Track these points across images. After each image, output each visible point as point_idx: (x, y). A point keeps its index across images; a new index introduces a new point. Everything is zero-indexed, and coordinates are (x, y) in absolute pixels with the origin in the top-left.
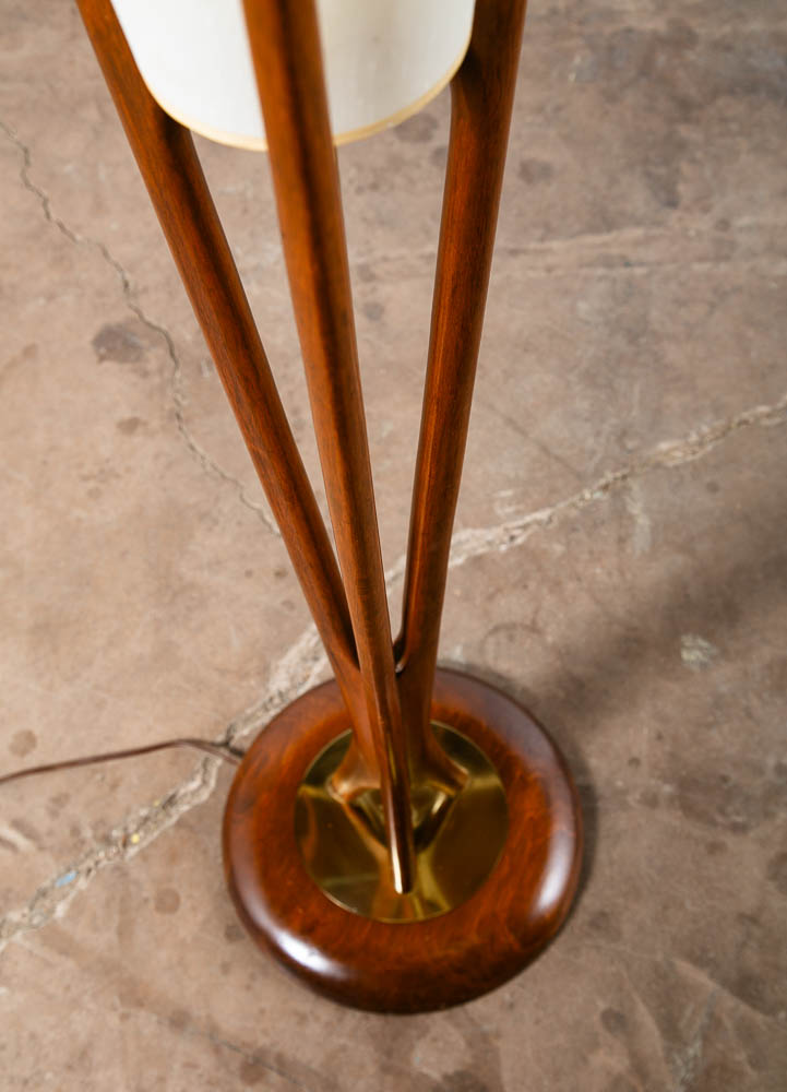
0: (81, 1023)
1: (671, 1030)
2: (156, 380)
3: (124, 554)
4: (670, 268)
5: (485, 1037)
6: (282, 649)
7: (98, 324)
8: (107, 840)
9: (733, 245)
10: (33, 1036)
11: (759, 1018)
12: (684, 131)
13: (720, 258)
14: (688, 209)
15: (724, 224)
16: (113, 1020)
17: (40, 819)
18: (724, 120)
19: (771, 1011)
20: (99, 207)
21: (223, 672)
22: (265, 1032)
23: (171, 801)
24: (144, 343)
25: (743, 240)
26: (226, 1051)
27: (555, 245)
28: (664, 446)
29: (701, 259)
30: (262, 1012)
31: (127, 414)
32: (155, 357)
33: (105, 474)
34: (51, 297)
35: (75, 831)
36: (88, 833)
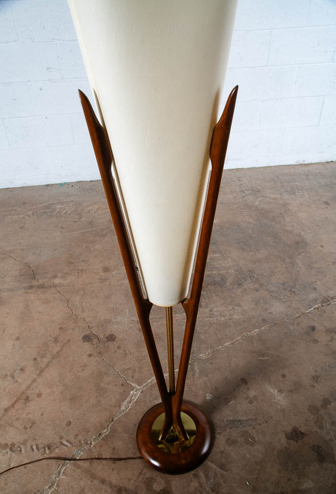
0: (82, 483)
1: (207, 476)
2: (95, 346)
3: (89, 382)
4: (201, 319)
5: (168, 481)
6: (123, 401)
7: (83, 334)
8: (87, 443)
9: (213, 314)
10: (72, 486)
11: (225, 473)
13: (210, 317)
14: (204, 307)
15: (211, 311)
16: (89, 482)
17: (73, 440)
18: (210, 290)
19: (228, 471)
20: (83, 311)
21: (111, 406)
22: (122, 483)
23: (100, 434)
24: (93, 338)
25: (215, 313)
26: (113, 487)
27: (177, 315)
28: (201, 355)
29: (207, 318)
30: (121, 478)
31: (90, 353)
32: (95, 341)
33: (85, 366)
34: (73, 329)
35: (80, 442)
36: (83, 442)
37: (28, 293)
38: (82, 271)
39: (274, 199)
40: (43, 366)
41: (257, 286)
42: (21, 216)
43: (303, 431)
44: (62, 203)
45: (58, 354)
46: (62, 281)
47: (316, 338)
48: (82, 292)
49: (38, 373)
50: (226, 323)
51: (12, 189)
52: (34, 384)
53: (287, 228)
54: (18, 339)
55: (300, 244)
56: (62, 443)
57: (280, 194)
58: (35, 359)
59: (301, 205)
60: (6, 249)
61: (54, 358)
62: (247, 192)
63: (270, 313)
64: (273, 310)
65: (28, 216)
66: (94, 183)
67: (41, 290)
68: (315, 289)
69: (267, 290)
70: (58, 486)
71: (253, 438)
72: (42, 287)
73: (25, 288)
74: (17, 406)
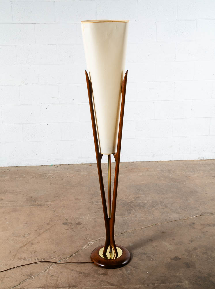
0: (61, 270)
1: (126, 270)
3: (66, 239)
4: (130, 218)
6: (84, 245)
7: (63, 222)
8: (64, 259)
9: (137, 217)
10: (56, 271)
11: (136, 269)
12: (132, 209)
13: (135, 218)
14: (132, 214)
15: (136, 215)
16: (65, 270)
17: (57, 257)
18: (136, 208)
19: (138, 269)
20: (63, 214)
21: (77, 246)
22: (82, 271)
23: (71, 255)
26: (78, 272)
29: (133, 218)
30: (82, 269)
31: (67, 229)
32: (70, 225)
33: (64, 233)
34: (58, 221)
37: (31, 207)
38: (63, 200)
39: (181, 174)
40: (40, 233)
41: (163, 207)
42: (26, 178)
43: (180, 258)
44: (51, 173)
45: (49, 229)
46: (51, 203)
47: (194, 227)
48: (63, 207)
49: (37, 235)
50: (144, 220)
51: (20, 167)
52: (36, 239)
53: (187, 186)
54: (26, 223)
55: (193, 192)
56: (51, 258)
57: (185, 172)
58: (36, 231)
59: (197, 177)
60: (18, 191)
61: (47, 230)
62: (165, 171)
63: (170, 217)
64: (172, 216)
65: (31, 178)
66: (70, 165)
67: (39, 206)
68: (198, 209)
69: (169, 209)
70: (49, 271)
71: (153, 259)
72: (40, 205)
73: (29, 205)
74: (26, 246)
